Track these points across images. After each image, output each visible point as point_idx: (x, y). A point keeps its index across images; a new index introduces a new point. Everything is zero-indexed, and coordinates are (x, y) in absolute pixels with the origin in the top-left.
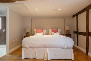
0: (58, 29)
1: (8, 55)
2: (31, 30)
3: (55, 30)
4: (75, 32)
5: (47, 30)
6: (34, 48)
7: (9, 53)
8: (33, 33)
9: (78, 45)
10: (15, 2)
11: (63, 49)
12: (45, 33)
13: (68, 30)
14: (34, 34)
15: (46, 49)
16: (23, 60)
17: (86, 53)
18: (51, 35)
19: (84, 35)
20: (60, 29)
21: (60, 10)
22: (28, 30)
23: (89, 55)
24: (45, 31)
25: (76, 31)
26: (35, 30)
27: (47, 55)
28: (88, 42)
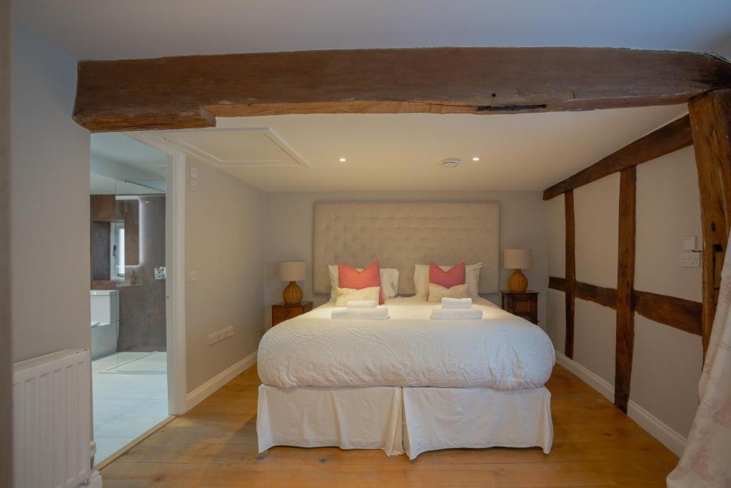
0: (463, 265)
1: (182, 423)
2: (312, 272)
3: (446, 269)
4: (554, 283)
5: (399, 269)
6: (328, 388)
7: (183, 411)
8: (320, 288)
9: (569, 352)
10: (213, 124)
11: (498, 389)
12: (388, 291)
13: (518, 271)
14: (325, 297)
15: (398, 390)
16: (261, 457)
17: (613, 400)
18: (427, 298)
19: (605, 304)
20: (478, 266)
21: (476, 159)
22: (295, 273)
23: (629, 414)
24: (390, 276)
25: (563, 276)
26: (334, 271)
27: (404, 427)
28: (630, 345)
